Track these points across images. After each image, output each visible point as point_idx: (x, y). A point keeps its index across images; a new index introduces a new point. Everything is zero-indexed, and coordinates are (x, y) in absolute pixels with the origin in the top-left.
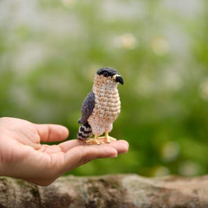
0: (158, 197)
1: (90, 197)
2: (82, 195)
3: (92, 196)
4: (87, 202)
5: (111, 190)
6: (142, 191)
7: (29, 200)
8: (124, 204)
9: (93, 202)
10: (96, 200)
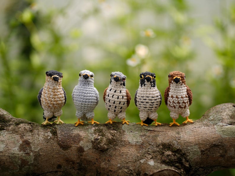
0: (149, 137)
1: (96, 136)
2: (89, 135)
3: (97, 135)
4: (93, 140)
5: (112, 131)
6: (136, 132)
7: (49, 137)
8: (122, 141)
9: (97, 139)
10: (99, 138)
